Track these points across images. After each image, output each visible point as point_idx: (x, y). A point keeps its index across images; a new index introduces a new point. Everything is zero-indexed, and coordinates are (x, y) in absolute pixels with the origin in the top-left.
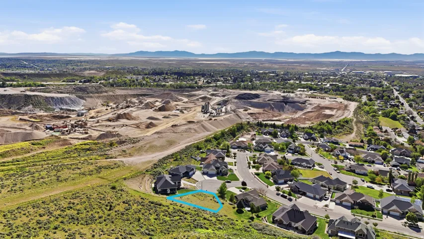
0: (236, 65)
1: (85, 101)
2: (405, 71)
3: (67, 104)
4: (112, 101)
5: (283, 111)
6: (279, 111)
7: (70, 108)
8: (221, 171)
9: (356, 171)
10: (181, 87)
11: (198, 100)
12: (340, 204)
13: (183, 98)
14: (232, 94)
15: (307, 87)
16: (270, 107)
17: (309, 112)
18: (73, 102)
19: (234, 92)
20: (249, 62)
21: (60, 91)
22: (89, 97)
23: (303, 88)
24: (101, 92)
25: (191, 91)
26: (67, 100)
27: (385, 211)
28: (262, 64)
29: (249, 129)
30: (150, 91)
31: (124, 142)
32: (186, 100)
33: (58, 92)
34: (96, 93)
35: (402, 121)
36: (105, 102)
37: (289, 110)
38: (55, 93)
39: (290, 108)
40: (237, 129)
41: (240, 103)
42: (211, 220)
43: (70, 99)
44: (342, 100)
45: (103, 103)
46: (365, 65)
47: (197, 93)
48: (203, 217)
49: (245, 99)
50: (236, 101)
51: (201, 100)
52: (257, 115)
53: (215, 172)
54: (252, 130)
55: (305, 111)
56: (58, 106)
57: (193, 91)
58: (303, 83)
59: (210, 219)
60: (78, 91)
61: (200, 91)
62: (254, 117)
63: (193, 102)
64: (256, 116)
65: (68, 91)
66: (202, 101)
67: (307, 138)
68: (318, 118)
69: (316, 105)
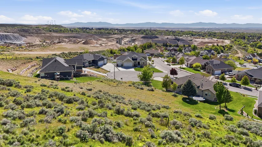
1: (26, 38)
3: (10, 39)
4: (49, 39)
7: (12, 42)
8: (139, 63)
10: (101, 33)
11: (113, 39)
15: (189, 34)
18: (16, 38)
21: (7, 31)
22: (30, 36)
24: (40, 33)
26: (11, 37)
29: (157, 48)
30: (78, 35)
32: (105, 40)
33: (5, 32)
34: (36, 33)
36: (42, 40)
38: (3, 32)
40: (148, 46)
41: (145, 40)
42: (137, 116)
43: (14, 36)
44: (217, 39)
45: (41, 40)
47: (113, 36)
48: (115, 108)
49: (148, 38)
50: (141, 39)
53: (131, 63)
56: (3, 40)
59: (133, 112)
60: (21, 31)
63: (110, 41)
65: (13, 32)
69: (199, 42)
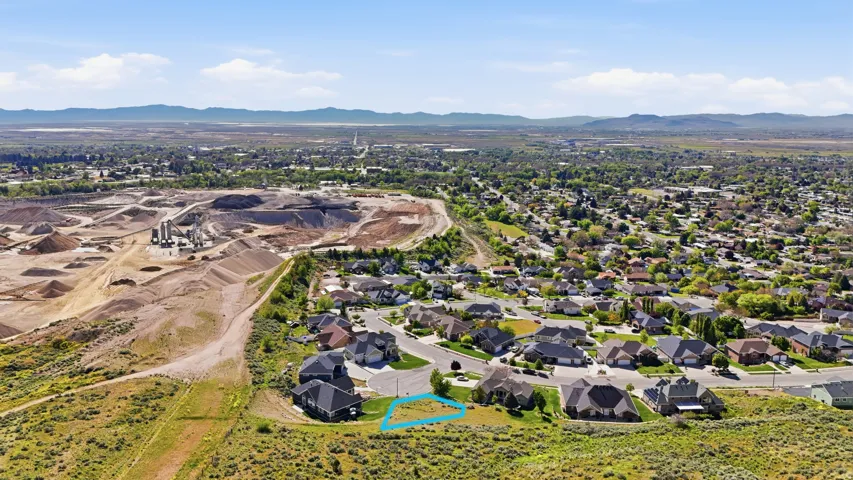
0: (131, 135)
2: (451, 143)
5: (322, 225)
6: (315, 227)
8: (389, 353)
9: (565, 310)
10: (54, 191)
11: (119, 217)
12: (614, 365)
13: (78, 218)
14: (197, 199)
15: (335, 178)
16: (294, 221)
17: (370, 223)
19: (201, 195)
20: (157, 129)
23: (328, 179)
25: (88, 199)
27: (678, 360)
28: (191, 132)
31: (95, 334)
32: (88, 220)
35: (519, 225)
37: (332, 223)
39: (334, 218)
41: (230, 216)
44: (410, 198)
46: (386, 134)
47: (106, 201)
49: (235, 208)
50: (218, 212)
51: (128, 218)
52: (279, 238)
53: (380, 356)
54: (325, 268)
55: (362, 222)
57: (94, 198)
58: (316, 169)
61: (113, 197)
62: (275, 243)
63: (112, 224)
64: (278, 241)
66: (132, 221)
67: (428, 269)
68: (393, 233)
69: (375, 210)
